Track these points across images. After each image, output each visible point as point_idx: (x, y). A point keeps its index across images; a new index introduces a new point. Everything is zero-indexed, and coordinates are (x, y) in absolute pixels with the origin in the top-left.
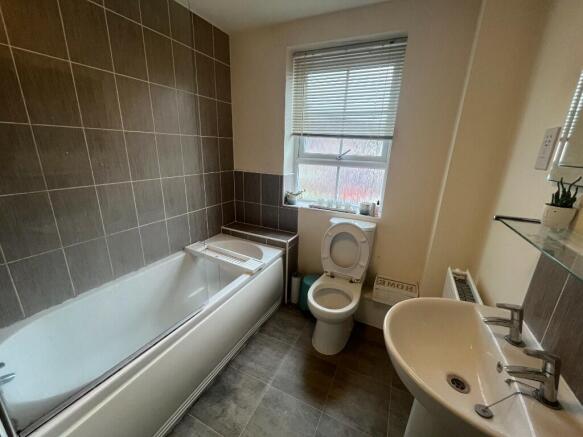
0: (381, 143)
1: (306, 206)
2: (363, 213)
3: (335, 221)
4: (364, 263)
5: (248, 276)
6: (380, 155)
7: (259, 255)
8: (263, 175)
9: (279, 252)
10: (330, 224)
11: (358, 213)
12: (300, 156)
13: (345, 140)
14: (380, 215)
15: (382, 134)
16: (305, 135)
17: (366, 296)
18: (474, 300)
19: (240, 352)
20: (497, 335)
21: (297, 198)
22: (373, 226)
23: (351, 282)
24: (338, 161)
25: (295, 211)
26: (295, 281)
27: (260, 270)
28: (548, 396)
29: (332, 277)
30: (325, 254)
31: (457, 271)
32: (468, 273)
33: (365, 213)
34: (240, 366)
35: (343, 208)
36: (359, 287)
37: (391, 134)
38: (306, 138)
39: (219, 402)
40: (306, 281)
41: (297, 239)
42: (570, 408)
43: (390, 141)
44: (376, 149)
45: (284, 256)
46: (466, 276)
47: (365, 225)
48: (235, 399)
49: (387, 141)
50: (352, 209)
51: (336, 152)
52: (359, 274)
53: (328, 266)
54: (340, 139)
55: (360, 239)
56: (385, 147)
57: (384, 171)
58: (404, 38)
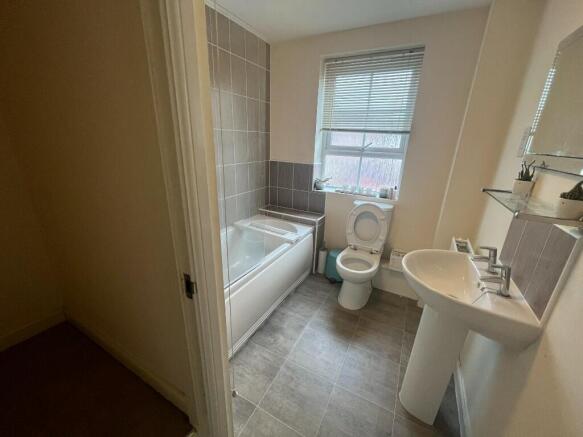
0: (399, 136)
1: (333, 191)
2: (381, 197)
3: (358, 203)
4: (382, 237)
5: (288, 245)
6: (398, 147)
7: (294, 231)
8: (296, 165)
9: (309, 229)
10: (355, 205)
11: (378, 196)
12: (328, 149)
13: (367, 134)
14: (397, 198)
15: (401, 129)
16: (333, 130)
17: (384, 266)
18: (468, 252)
19: (281, 305)
20: (480, 269)
21: (325, 184)
22: (391, 207)
23: (372, 253)
24: (360, 152)
25: (323, 195)
26: (323, 254)
27: (297, 241)
28: (503, 293)
29: (355, 249)
30: (350, 230)
31: (460, 239)
32: (468, 241)
33: (384, 196)
34: (283, 314)
35: (365, 193)
36: (378, 257)
37: (409, 129)
38: (334, 133)
39: (271, 335)
40: (332, 254)
41: (323, 219)
42: (515, 298)
43: (408, 136)
44: (395, 142)
45: (314, 233)
46: (466, 243)
47: (385, 206)
48: (283, 334)
49: (404, 135)
50: (372, 193)
51: (359, 145)
52: (378, 246)
53: (352, 240)
54: (363, 134)
55: (380, 217)
56: (403, 140)
57: (401, 161)
58: (422, 48)
